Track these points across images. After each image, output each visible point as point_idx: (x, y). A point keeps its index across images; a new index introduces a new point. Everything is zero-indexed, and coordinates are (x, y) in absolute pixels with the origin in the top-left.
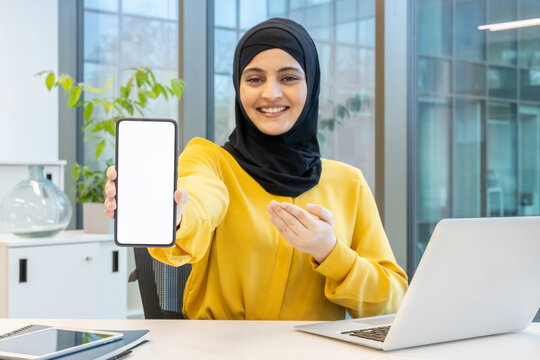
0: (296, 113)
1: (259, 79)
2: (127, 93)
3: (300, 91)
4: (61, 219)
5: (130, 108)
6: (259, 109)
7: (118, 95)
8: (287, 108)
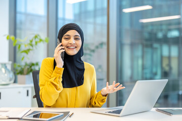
0: (79, 49)
1: (68, 38)
2: (31, 41)
3: (80, 42)
4: (10, 80)
5: (32, 46)
6: (67, 47)
7: (29, 42)
8: (76, 47)
